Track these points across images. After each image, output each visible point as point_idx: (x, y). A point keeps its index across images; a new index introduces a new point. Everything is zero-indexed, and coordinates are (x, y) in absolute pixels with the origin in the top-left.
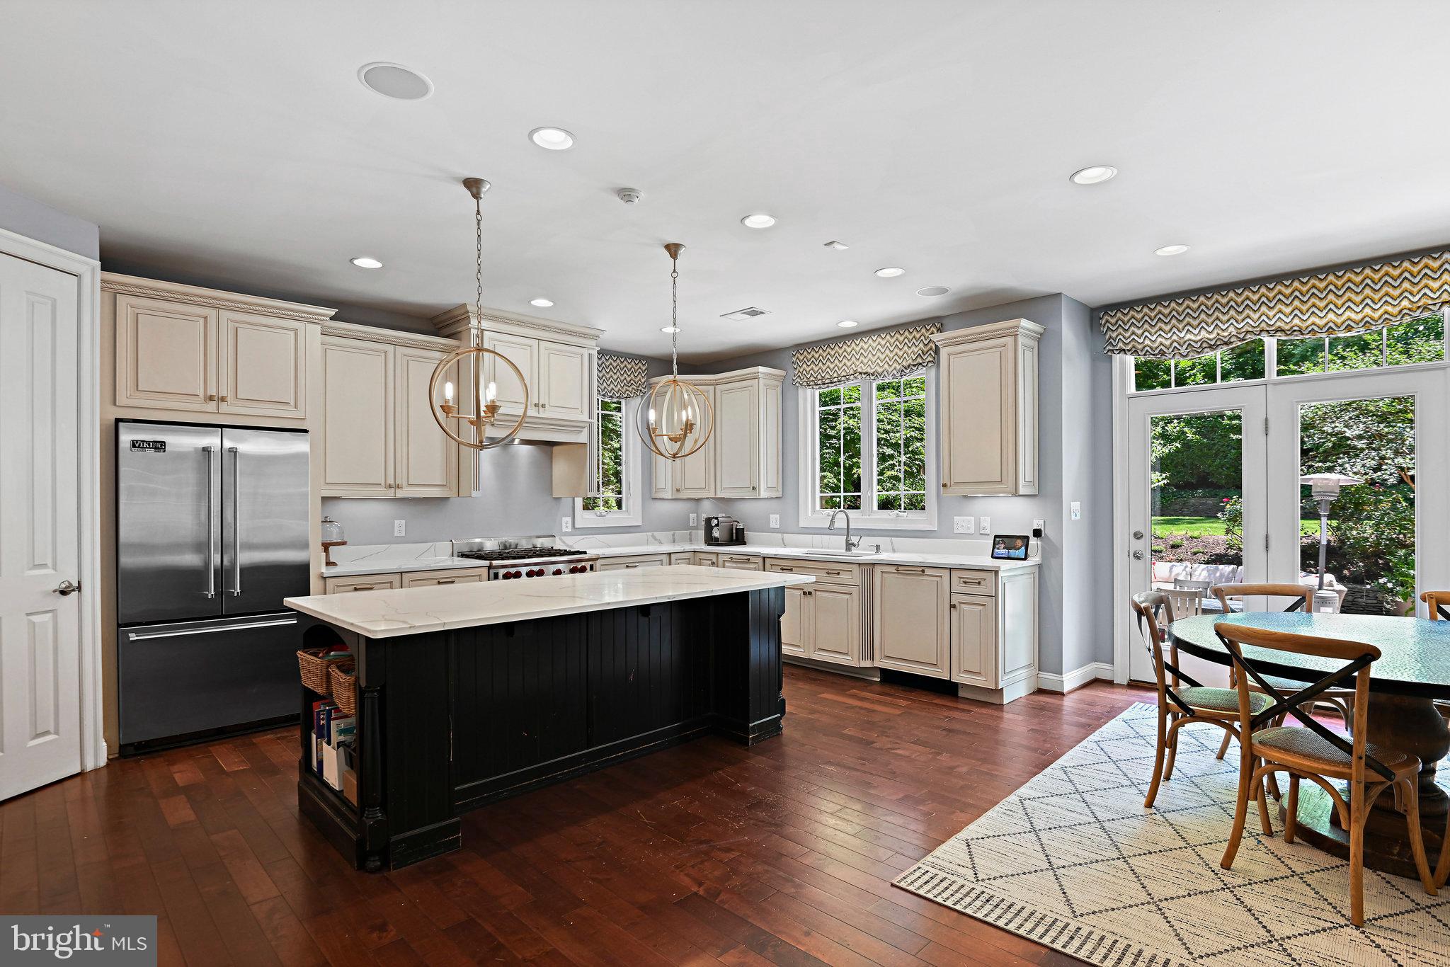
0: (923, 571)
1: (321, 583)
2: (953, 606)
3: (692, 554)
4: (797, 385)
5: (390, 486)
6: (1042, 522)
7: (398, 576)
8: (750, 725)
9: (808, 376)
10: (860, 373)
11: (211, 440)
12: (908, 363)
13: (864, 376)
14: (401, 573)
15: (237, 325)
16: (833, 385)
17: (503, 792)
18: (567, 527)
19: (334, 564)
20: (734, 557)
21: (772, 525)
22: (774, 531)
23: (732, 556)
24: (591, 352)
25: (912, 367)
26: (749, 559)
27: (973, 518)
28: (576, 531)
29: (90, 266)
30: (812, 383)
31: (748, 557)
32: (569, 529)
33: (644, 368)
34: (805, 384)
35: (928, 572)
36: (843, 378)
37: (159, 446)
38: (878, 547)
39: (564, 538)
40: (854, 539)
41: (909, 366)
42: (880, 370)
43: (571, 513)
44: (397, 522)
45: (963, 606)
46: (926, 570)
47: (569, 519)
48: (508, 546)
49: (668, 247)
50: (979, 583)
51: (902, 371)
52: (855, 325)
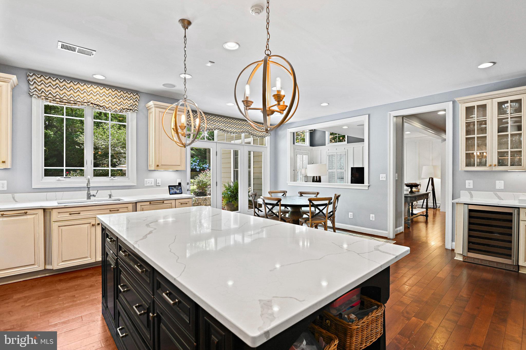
0: (163, 202)
6: (180, 180)
10: (92, 103)
27: (153, 179)
35: (165, 202)
38: (110, 195)
50: (187, 204)
52: (104, 78)
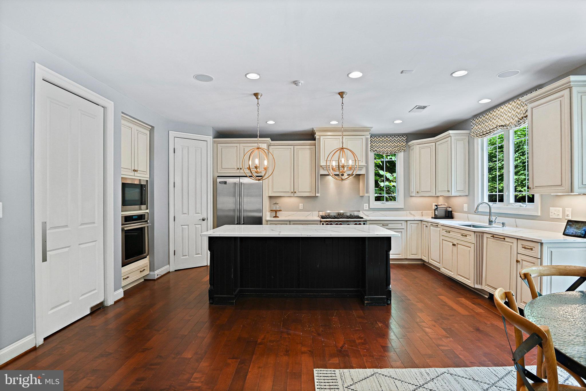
0: (504, 239)
1: (266, 222)
2: (517, 261)
3: (420, 222)
4: (473, 137)
5: (292, 193)
7: (289, 222)
8: (365, 297)
9: (477, 132)
10: (500, 126)
11: (236, 180)
12: (521, 116)
13: (501, 127)
14: (290, 221)
15: (244, 147)
16: (488, 134)
17: (264, 294)
18: (366, 208)
19: (278, 217)
20: (433, 224)
21: (465, 210)
22: (465, 212)
23: (432, 224)
24: (367, 137)
25: (524, 118)
26: (437, 226)
27: (562, 208)
28: (370, 209)
29: (210, 138)
30: (478, 135)
31: (437, 225)
32: (367, 208)
33: (404, 139)
34: (475, 136)
35: (507, 239)
36: (492, 130)
37: (225, 183)
38: (503, 224)
39: (364, 212)
40: (493, 219)
41: (522, 118)
42: (508, 123)
43: (368, 202)
44: (300, 204)
45: (524, 262)
46: (506, 238)
47: (367, 205)
48: (340, 214)
49: (339, 94)
50: (532, 249)
51: (519, 121)
52: (490, 100)
